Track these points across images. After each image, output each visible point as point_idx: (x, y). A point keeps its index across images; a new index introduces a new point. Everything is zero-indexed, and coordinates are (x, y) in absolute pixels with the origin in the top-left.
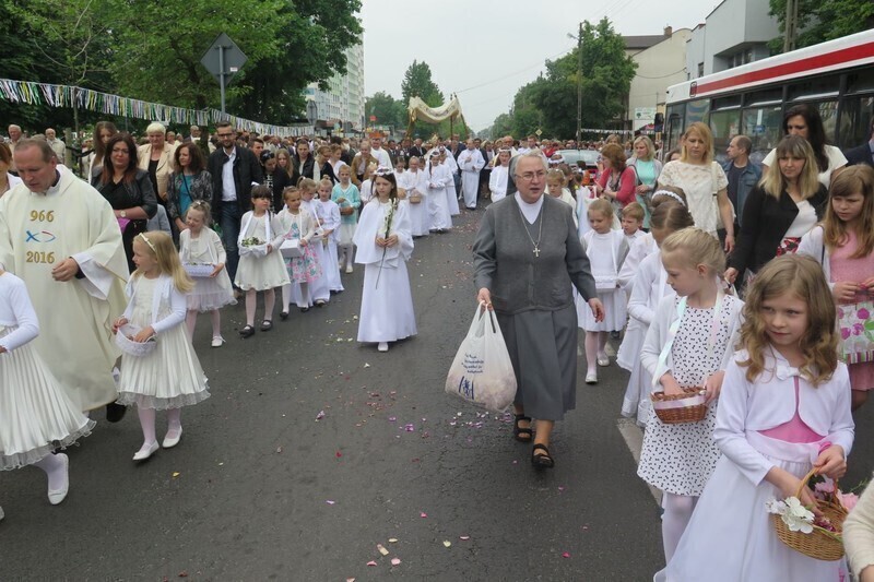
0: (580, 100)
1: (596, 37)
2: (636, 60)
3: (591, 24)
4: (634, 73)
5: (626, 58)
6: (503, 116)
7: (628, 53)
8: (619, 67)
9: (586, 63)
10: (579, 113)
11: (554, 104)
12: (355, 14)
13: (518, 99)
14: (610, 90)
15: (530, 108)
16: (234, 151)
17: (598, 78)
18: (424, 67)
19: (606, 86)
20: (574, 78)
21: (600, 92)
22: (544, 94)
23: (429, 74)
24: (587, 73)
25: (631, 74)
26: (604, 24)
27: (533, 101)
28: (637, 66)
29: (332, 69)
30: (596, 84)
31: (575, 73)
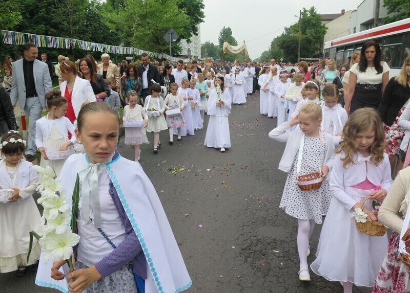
0: (299, 45)
1: (308, 16)
2: (327, 26)
3: (306, 9)
4: (326, 32)
5: (322, 25)
6: (266, 52)
7: (323, 23)
8: (319, 29)
9: (304, 28)
10: (299, 51)
11: (288, 47)
12: (202, 10)
13: (273, 44)
14: (314, 40)
15: (277, 49)
16: (148, 66)
17: (308, 35)
18: (229, 29)
19: (312, 39)
20: (297, 35)
21: (308, 41)
22: (284, 42)
23: (231, 33)
24: (304, 33)
25: (324, 33)
26: (312, 10)
27: (279, 45)
28: (327, 28)
29: (192, 33)
30: (307, 38)
31: (298, 32)
